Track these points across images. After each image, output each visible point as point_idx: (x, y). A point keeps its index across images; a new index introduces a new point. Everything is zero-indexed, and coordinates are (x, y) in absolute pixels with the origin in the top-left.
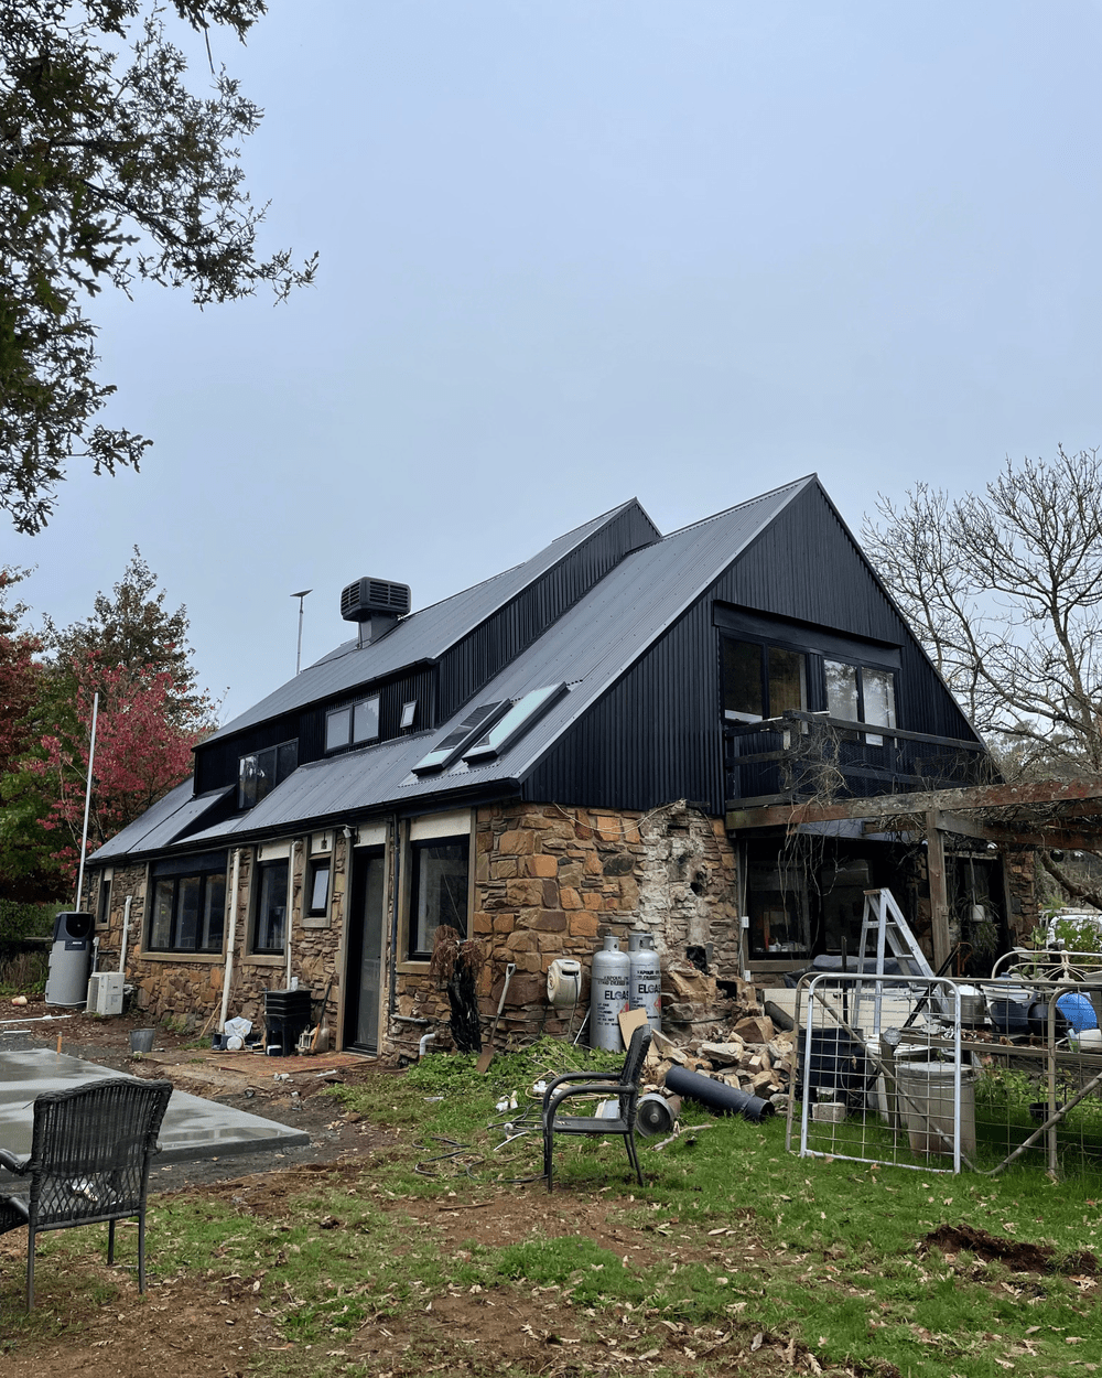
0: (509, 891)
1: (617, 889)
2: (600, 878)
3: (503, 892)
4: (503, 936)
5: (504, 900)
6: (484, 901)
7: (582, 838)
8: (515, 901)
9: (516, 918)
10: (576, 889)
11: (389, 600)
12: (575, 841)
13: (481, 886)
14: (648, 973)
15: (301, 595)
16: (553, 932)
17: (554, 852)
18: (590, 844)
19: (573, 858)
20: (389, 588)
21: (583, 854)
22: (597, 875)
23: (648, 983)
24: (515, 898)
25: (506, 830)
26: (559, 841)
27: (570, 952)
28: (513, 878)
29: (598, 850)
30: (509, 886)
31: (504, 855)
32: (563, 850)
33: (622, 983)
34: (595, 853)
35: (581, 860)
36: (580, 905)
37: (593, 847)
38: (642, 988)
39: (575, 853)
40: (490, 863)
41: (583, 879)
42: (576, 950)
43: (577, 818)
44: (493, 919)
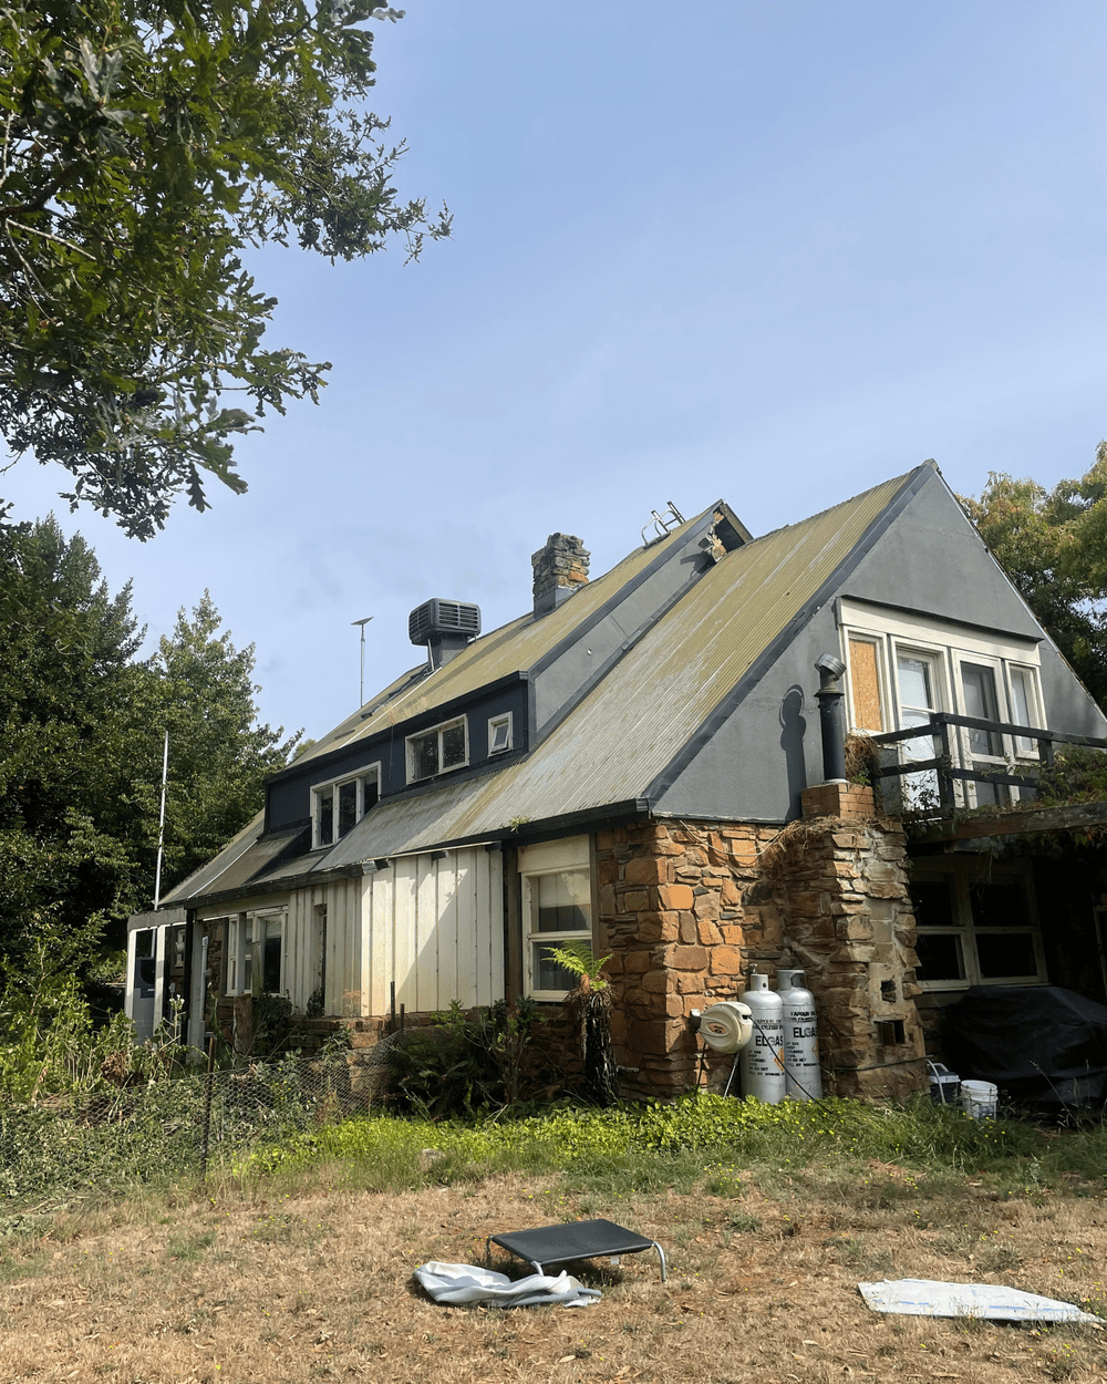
0: (642, 926)
1: (757, 920)
2: (738, 908)
3: (634, 927)
4: (636, 977)
5: (636, 936)
6: (611, 937)
7: (716, 864)
8: (650, 937)
9: (651, 956)
10: (714, 921)
11: (459, 622)
12: (709, 868)
13: (605, 921)
14: (803, 1014)
15: (362, 623)
16: (693, 971)
17: (688, 881)
18: (724, 871)
19: (711, 887)
20: (459, 609)
21: (719, 882)
22: (735, 905)
23: (804, 1026)
24: (649, 934)
25: (632, 858)
26: (693, 868)
27: (713, 992)
28: (643, 911)
29: (735, 878)
30: (640, 920)
31: (633, 886)
32: (697, 878)
33: (775, 1028)
34: (730, 881)
35: (717, 889)
36: (719, 939)
37: (729, 874)
38: (798, 1033)
39: (709, 881)
40: (616, 894)
41: (721, 910)
42: (719, 990)
43: (710, 843)
44: (623, 957)
